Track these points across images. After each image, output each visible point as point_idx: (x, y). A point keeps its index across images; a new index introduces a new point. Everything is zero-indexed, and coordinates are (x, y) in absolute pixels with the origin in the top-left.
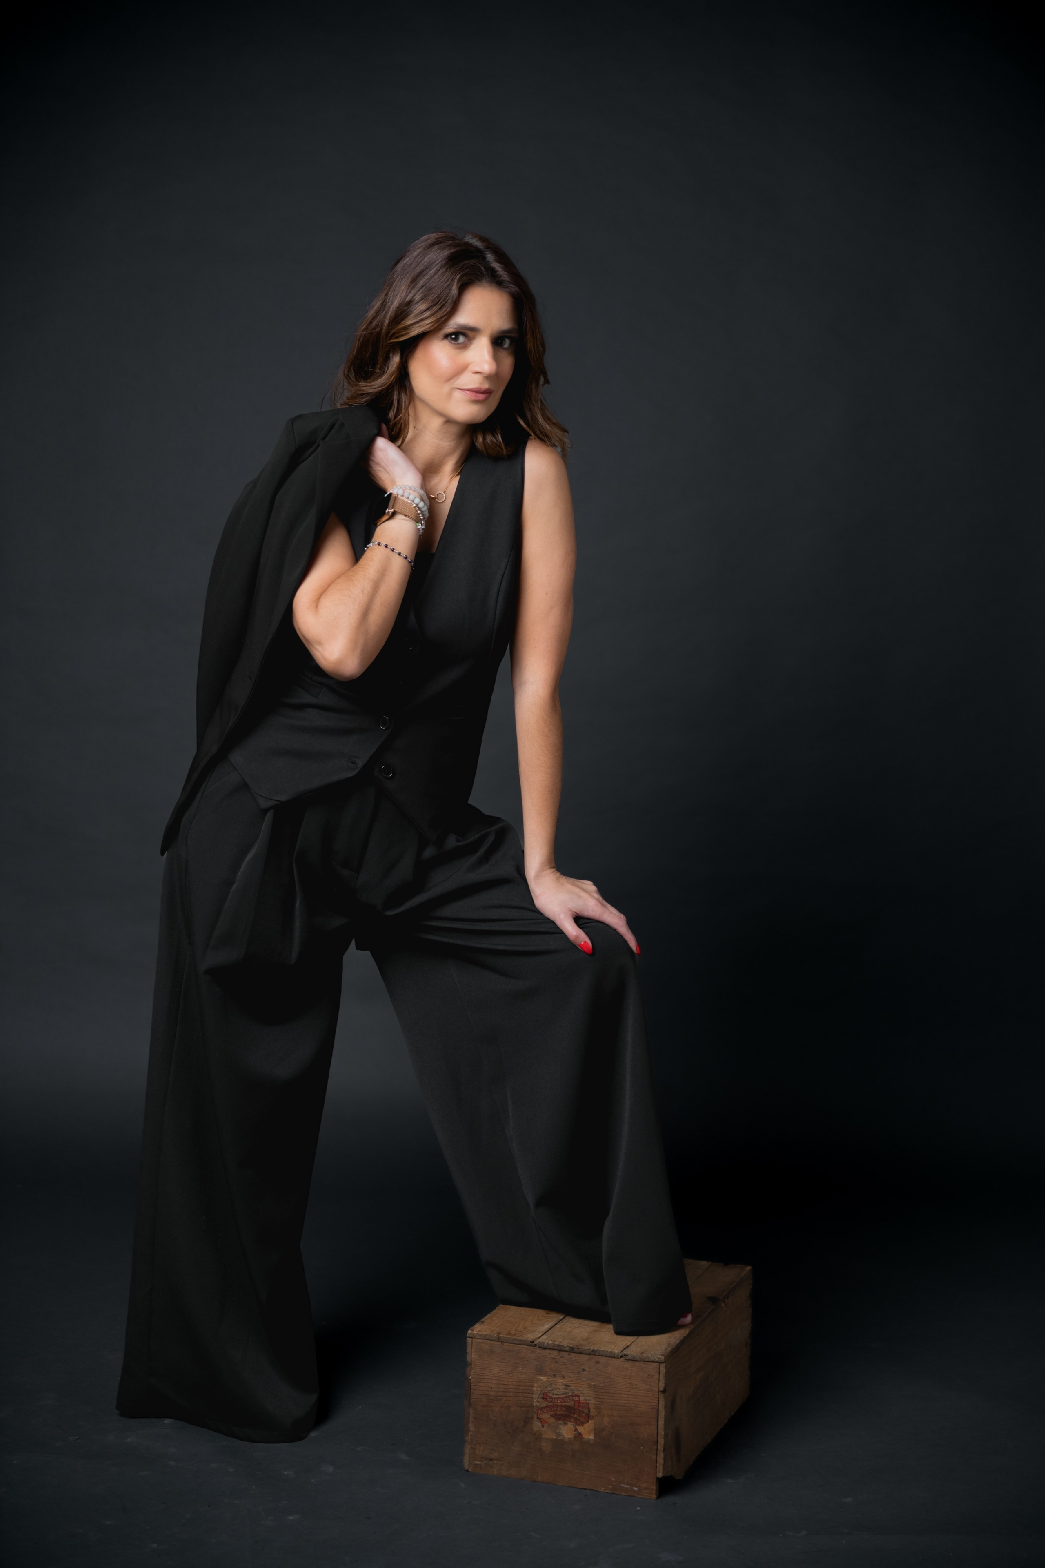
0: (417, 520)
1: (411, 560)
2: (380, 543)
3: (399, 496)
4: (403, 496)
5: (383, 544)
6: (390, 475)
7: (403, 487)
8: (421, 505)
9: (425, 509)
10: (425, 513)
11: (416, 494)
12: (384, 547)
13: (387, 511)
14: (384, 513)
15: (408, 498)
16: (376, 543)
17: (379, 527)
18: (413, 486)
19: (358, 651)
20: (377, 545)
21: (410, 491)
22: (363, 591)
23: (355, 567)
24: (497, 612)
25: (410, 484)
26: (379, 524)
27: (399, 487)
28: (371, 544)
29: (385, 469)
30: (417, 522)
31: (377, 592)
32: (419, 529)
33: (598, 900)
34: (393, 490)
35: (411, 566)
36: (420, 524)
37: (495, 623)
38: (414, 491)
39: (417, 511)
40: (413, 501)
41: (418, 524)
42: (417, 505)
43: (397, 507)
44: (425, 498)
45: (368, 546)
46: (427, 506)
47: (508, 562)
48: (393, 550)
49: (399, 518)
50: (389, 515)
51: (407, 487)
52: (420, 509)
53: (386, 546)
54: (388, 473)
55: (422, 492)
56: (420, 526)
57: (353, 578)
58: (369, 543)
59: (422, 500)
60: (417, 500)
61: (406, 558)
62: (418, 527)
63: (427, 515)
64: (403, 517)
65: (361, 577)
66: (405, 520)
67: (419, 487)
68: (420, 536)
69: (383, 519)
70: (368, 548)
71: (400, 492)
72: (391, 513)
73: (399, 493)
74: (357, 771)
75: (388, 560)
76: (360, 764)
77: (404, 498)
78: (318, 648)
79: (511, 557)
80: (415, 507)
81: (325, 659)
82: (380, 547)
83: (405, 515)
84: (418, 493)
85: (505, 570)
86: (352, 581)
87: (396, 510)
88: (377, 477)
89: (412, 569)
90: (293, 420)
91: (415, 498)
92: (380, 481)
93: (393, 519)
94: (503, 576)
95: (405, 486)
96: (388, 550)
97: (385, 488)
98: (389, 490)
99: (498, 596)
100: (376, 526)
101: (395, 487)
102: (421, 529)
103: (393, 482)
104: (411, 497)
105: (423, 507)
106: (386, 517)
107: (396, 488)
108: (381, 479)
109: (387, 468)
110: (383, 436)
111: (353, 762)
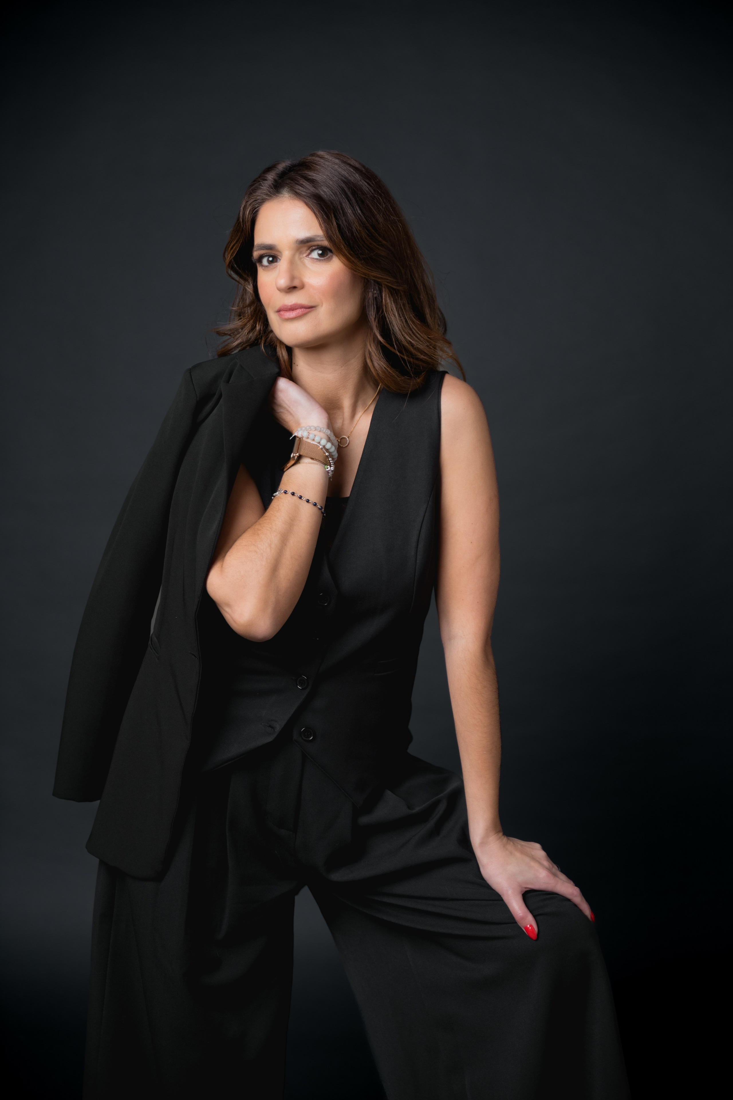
0: (326, 463)
1: (321, 507)
2: (286, 491)
3: (304, 439)
4: (308, 438)
5: (290, 491)
6: (293, 416)
7: (308, 428)
8: (329, 446)
9: (333, 449)
10: (333, 454)
11: (322, 435)
12: (291, 495)
13: (292, 456)
14: (289, 459)
15: (314, 440)
16: (282, 492)
17: (285, 473)
18: (318, 426)
19: (270, 610)
20: (284, 494)
21: (316, 433)
22: (270, 545)
23: (261, 519)
24: (417, 561)
25: (316, 425)
26: (285, 469)
27: (304, 428)
28: (277, 493)
29: (287, 410)
30: (325, 464)
31: (285, 545)
32: (328, 472)
33: (549, 870)
34: (298, 433)
35: (322, 512)
36: (329, 467)
37: (416, 574)
38: (320, 431)
39: (325, 453)
40: (319, 443)
41: (326, 466)
42: (324, 446)
43: (302, 450)
44: (333, 438)
45: (274, 494)
46: (335, 446)
47: (427, 508)
48: (301, 497)
49: (306, 461)
50: (294, 460)
51: (312, 428)
52: (327, 450)
53: (293, 494)
54: (291, 414)
55: (329, 432)
56: (329, 469)
57: (259, 532)
58: (275, 492)
59: (329, 440)
60: (323, 442)
61: (315, 505)
62: (327, 470)
63: (336, 455)
64: (310, 460)
65: (267, 530)
66: (312, 463)
67: (325, 426)
68: (330, 478)
69: (289, 465)
70: (274, 496)
71: (305, 434)
72: (296, 457)
73: (304, 436)
74: (275, 736)
75: (296, 510)
76: (278, 728)
77: (309, 441)
78: (227, 609)
79: (430, 503)
80: (322, 449)
81: (235, 622)
82: (286, 495)
83: (312, 459)
84: (324, 433)
85: (424, 516)
86: (258, 535)
87: (301, 454)
88: (281, 420)
89: (323, 516)
90: (190, 371)
91: (321, 439)
92: (284, 423)
93: (300, 463)
94: (422, 523)
95: (310, 427)
96: (295, 498)
97: (290, 430)
98: (294, 431)
99: (418, 545)
100: (282, 472)
101: (299, 429)
102: (330, 472)
103: (298, 424)
104: (317, 439)
105: (331, 448)
106: (292, 462)
107: (301, 430)
108: (285, 421)
109: (289, 409)
110: (283, 376)
111: (270, 726)
